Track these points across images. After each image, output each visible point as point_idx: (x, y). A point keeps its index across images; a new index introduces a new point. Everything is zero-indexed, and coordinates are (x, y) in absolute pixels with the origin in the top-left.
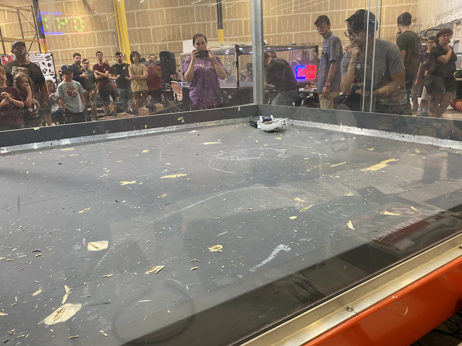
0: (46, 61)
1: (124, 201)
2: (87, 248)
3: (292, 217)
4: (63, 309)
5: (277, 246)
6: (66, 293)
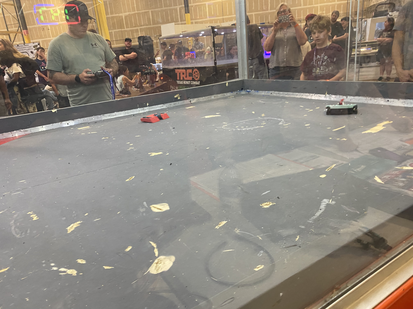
2: (152, 210)
3: (322, 176)
4: (160, 260)
5: (322, 201)
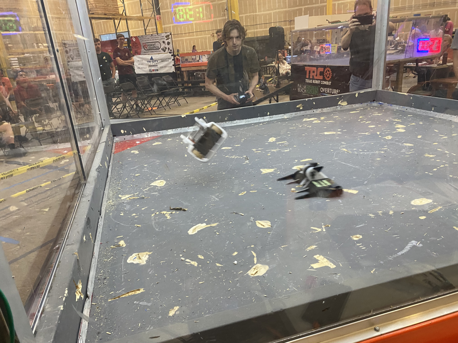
0: (166, 40)
1: (270, 188)
2: (256, 225)
3: (422, 217)
4: (257, 267)
5: (410, 242)
6: (254, 257)
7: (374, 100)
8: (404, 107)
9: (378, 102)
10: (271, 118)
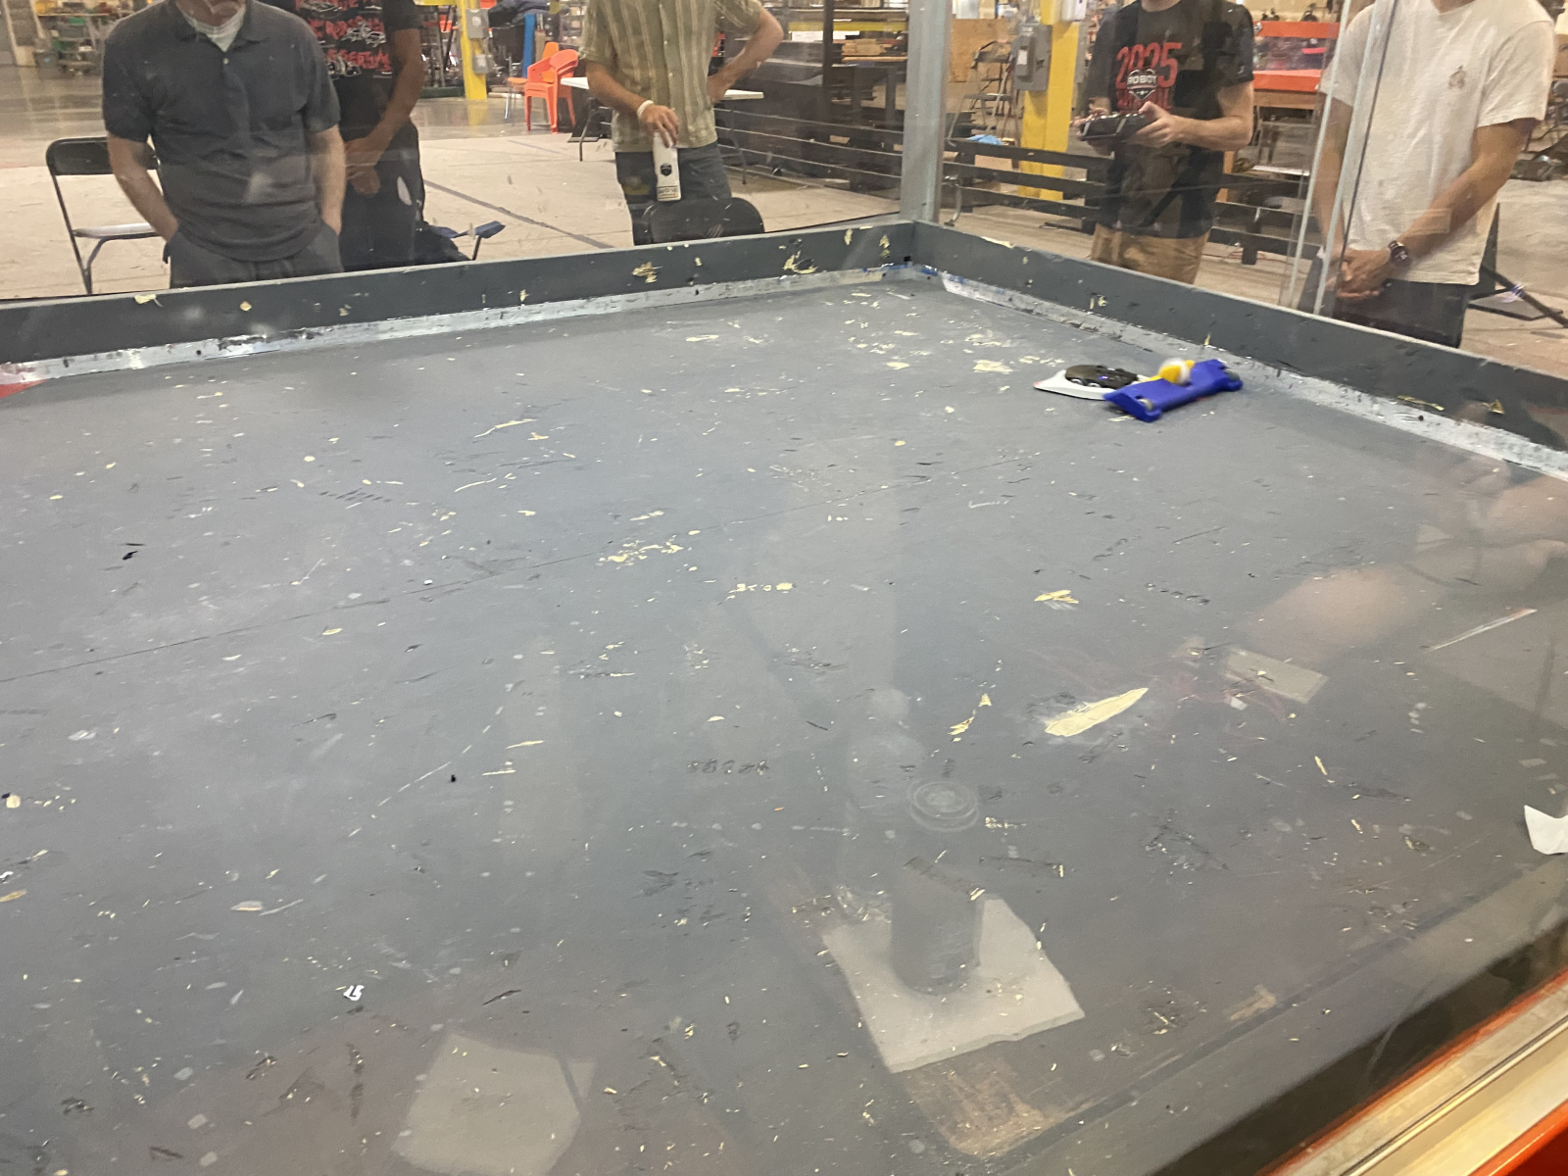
7: (907, 259)
8: (1001, 290)
9: (919, 267)
10: (531, 313)
